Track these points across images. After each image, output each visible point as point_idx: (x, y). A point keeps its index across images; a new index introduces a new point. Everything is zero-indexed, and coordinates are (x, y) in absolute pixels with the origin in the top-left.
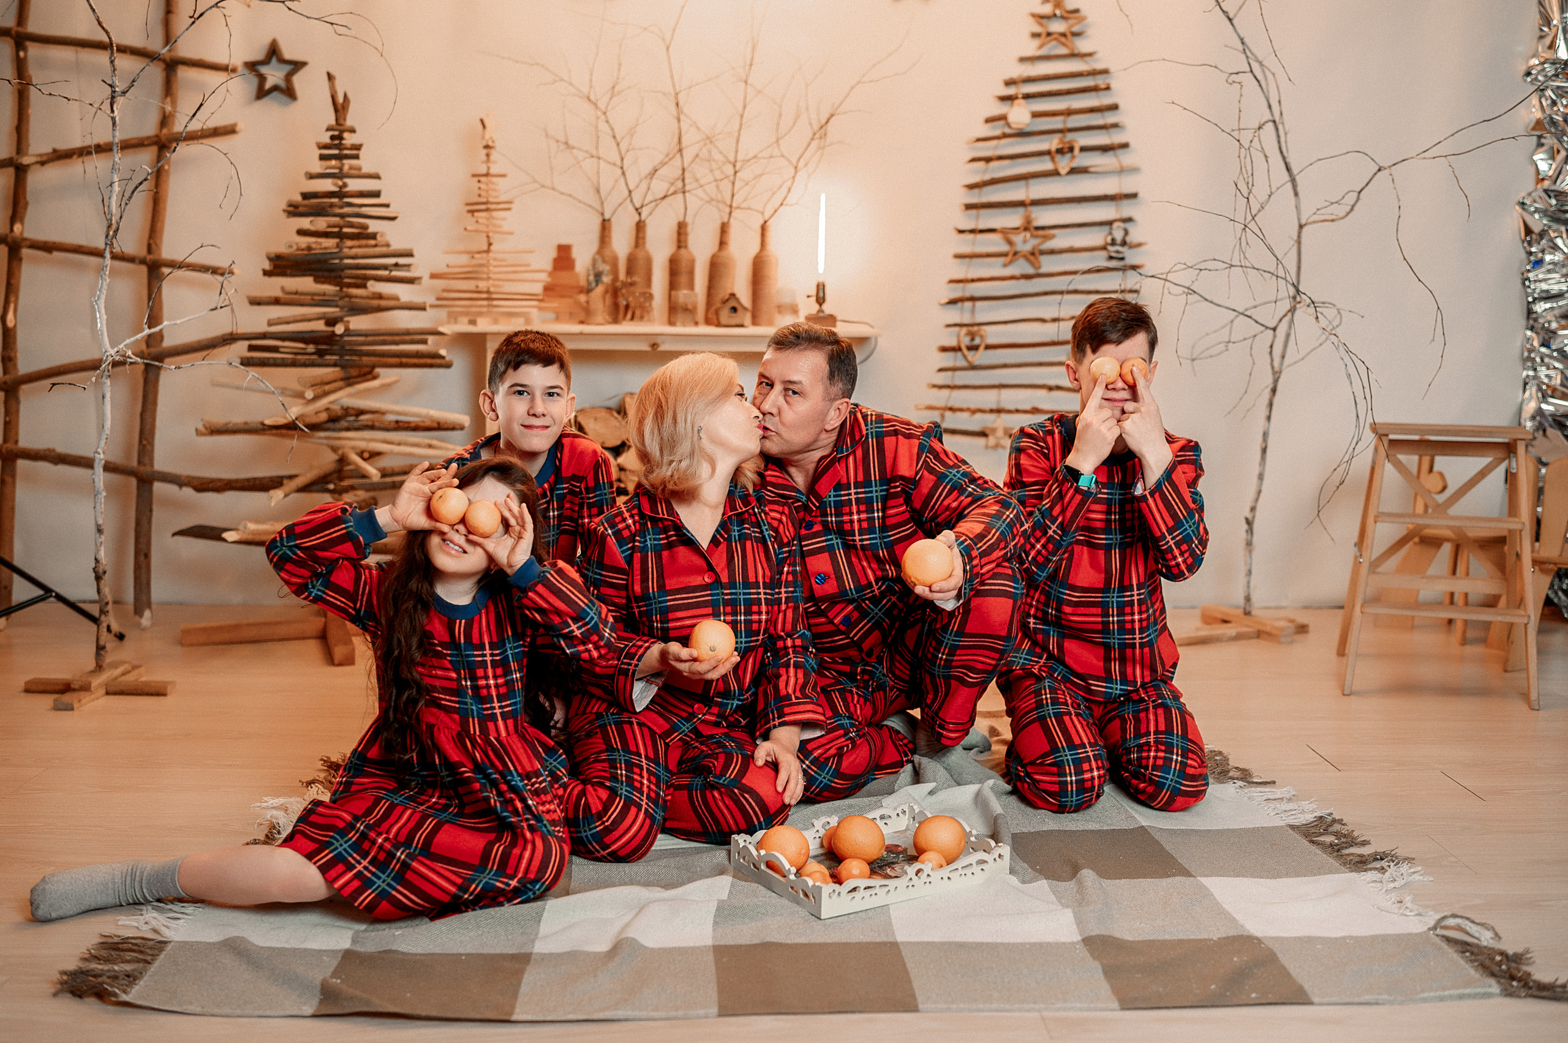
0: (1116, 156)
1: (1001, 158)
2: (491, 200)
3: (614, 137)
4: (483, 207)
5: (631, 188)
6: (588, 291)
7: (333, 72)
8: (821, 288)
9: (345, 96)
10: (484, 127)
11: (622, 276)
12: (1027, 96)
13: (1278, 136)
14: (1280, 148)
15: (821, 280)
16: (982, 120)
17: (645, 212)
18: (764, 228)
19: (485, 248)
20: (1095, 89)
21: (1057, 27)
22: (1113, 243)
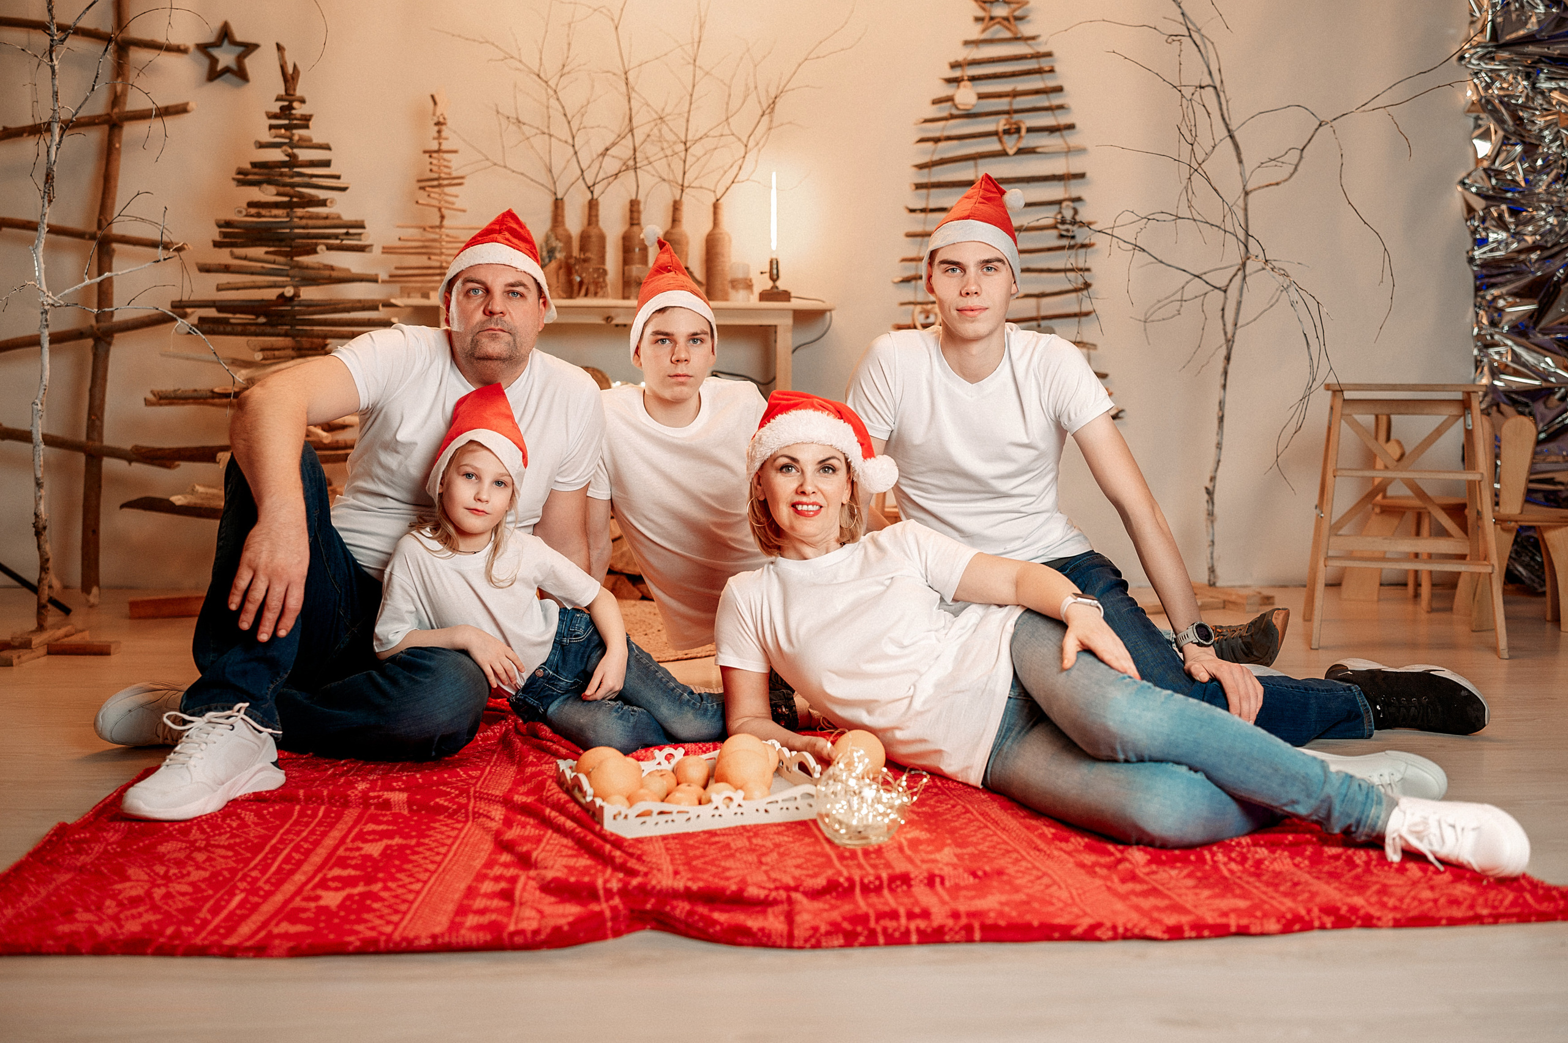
0: (1062, 136)
1: (949, 138)
2: (443, 175)
3: (565, 115)
4: (435, 183)
5: (584, 167)
7: (282, 43)
8: (774, 264)
9: (295, 66)
10: (435, 103)
11: (576, 252)
12: (973, 79)
13: (1220, 104)
14: (1222, 115)
15: (774, 256)
16: (929, 100)
17: (597, 190)
18: (716, 207)
19: (438, 223)
21: (1000, 11)
22: (1063, 222)
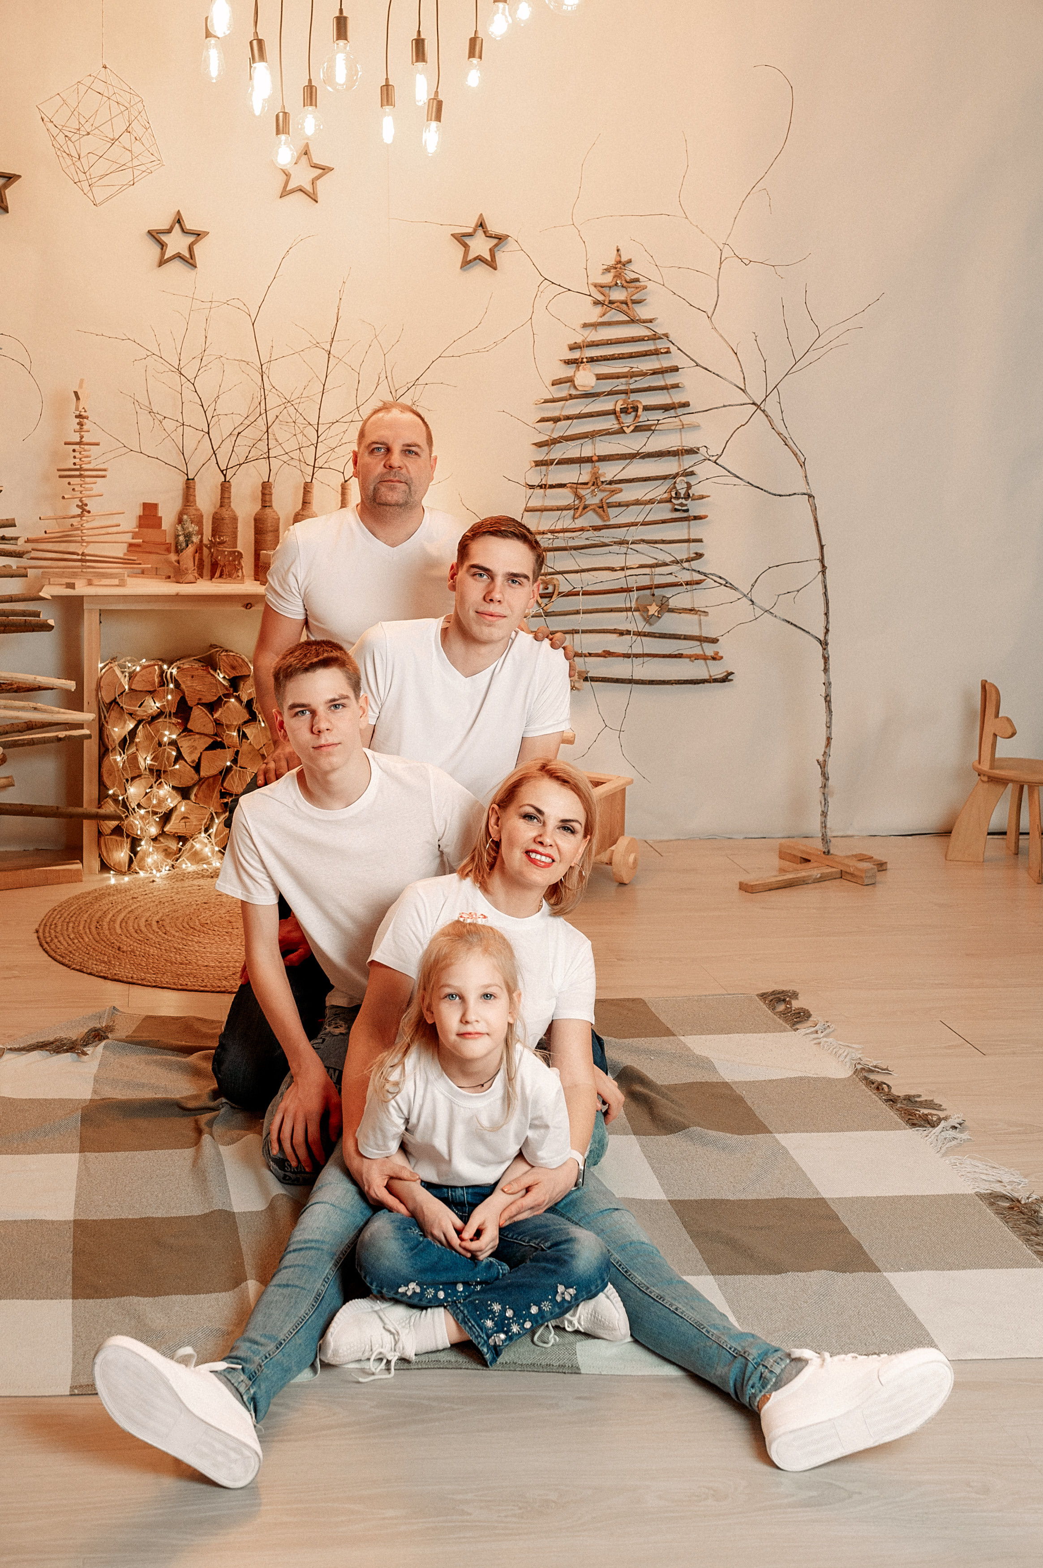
0: (677, 413)
1: (568, 418)
2: (85, 466)
3: (202, 405)
4: (77, 473)
5: (216, 447)
6: (178, 551)
10: (78, 399)
11: (209, 535)
12: (592, 360)
16: (548, 381)
17: (229, 474)
18: (344, 488)
19: (82, 513)
20: (656, 353)
21: (618, 295)
22: (678, 497)
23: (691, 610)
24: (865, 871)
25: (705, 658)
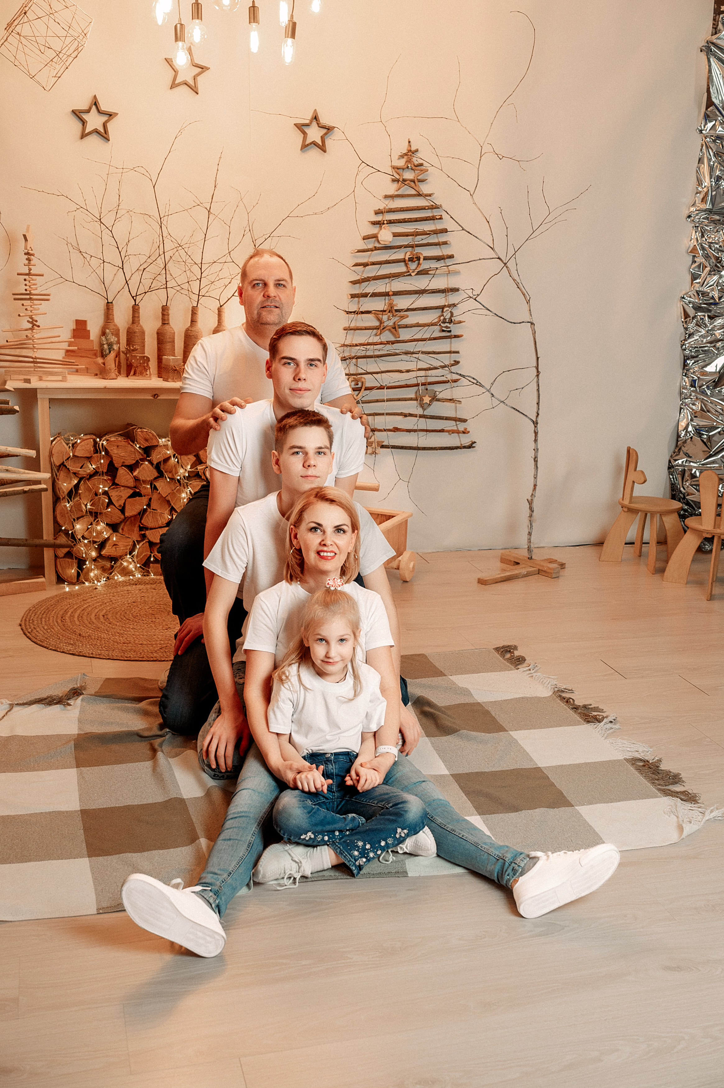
0: (445, 263)
1: (373, 264)
2: (33, 292)
3: (118, 247)
4: (28, 297)
5: (128, 278)
6: (103, 356)
10: (26, 240)
12: (390, 222)
16: (361, 237)
17: (138, 299)
18: (220, 310)
20: (433, 218)
21: (409, 175)
22: (444, 321)
23: (450, 400)
24: (554, 569)
25: (458, 432)
